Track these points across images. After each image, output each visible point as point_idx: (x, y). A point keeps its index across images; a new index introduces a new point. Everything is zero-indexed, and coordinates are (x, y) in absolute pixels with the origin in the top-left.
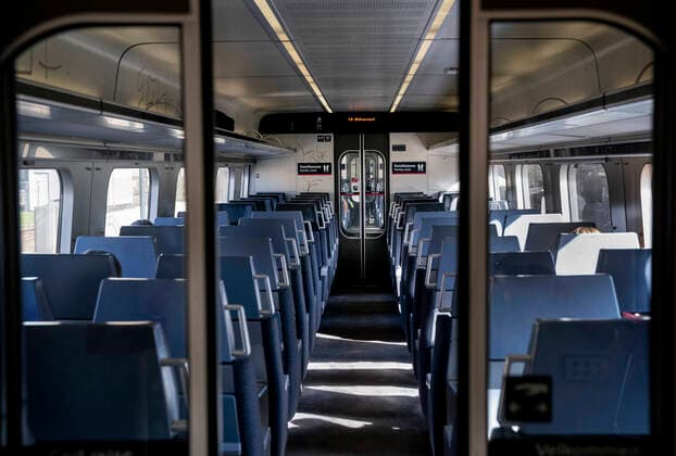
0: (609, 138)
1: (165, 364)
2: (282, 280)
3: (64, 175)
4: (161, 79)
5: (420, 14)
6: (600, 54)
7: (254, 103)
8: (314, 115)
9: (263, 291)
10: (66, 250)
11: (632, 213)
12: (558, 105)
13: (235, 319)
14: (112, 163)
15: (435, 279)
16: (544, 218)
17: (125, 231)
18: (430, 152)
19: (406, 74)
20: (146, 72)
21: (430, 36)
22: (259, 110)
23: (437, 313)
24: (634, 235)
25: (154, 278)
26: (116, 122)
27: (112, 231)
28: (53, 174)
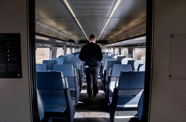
0: (129, 44)
1: (63, 78)
2: (81, 64)
3: (50, 49)
4: (65, 35)
5: (102, 26)
6: (127, 33)
7: (78, 39)
8: (86, 41)
9: (79, 66)
10: (51, 60)
11: (132, 55)
12: (121, 39)
13: (74, 70)
14: (57, 47)
15: (104, 64)
16: (119, 56)
17: (59, 57)
18: (103, 46)
19: (100, 35)
20: (63, 34)
21: (103, 29)
22: (78, 40)
23: (104, 69)
24: (132, 58)
25: (62, 64)
26: (58, 41)
27: (57, 57)
28: (49, 48)
